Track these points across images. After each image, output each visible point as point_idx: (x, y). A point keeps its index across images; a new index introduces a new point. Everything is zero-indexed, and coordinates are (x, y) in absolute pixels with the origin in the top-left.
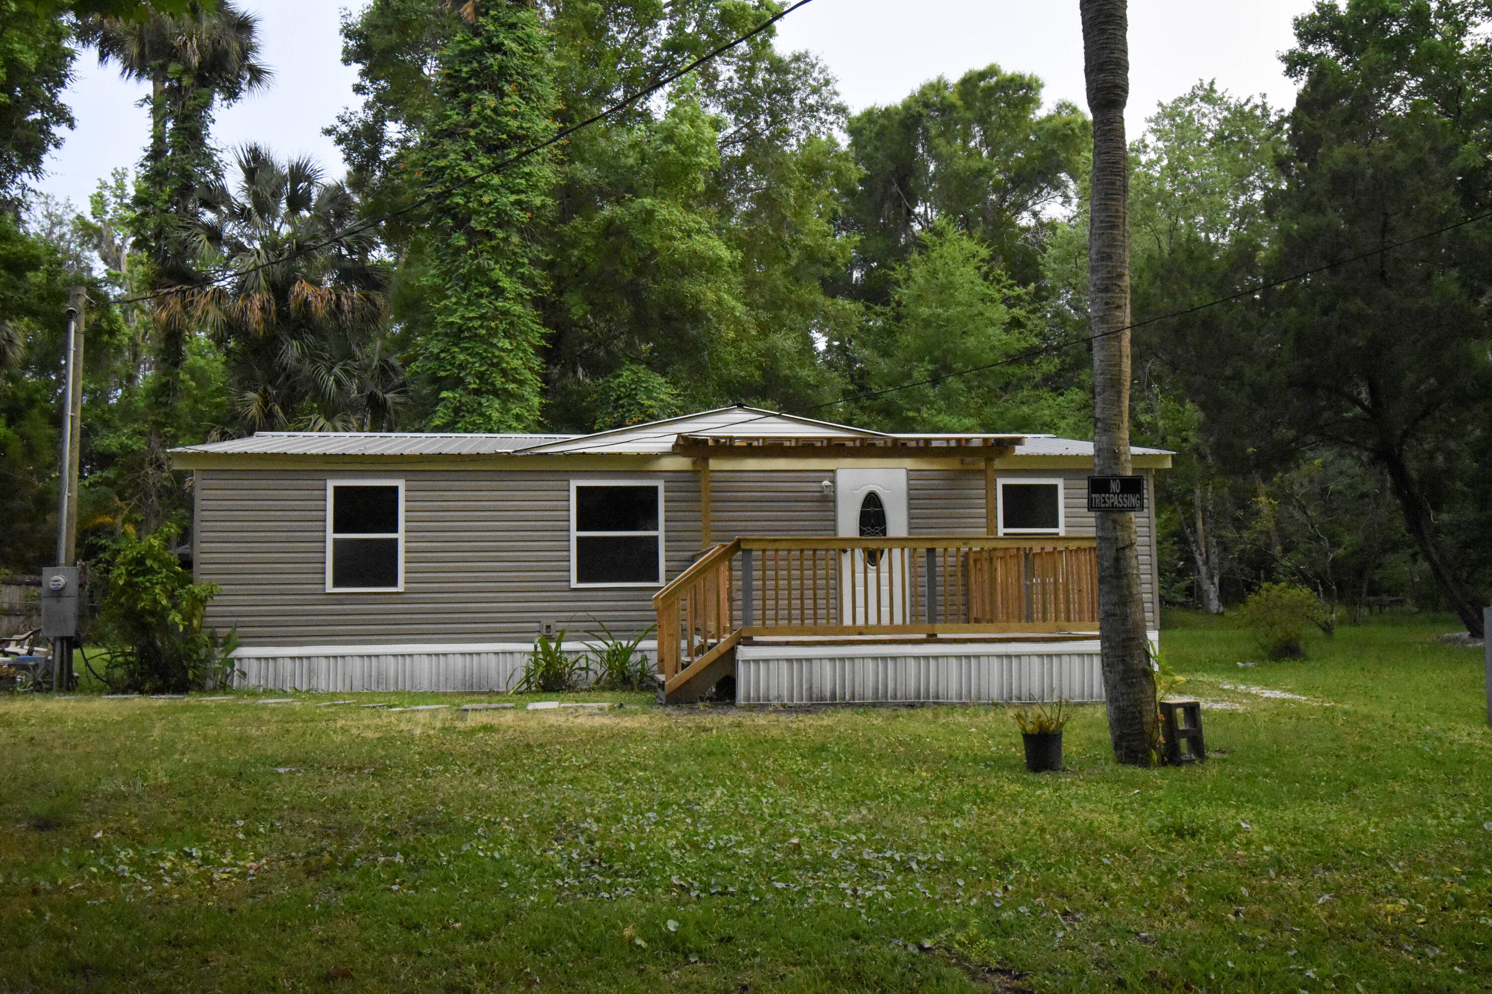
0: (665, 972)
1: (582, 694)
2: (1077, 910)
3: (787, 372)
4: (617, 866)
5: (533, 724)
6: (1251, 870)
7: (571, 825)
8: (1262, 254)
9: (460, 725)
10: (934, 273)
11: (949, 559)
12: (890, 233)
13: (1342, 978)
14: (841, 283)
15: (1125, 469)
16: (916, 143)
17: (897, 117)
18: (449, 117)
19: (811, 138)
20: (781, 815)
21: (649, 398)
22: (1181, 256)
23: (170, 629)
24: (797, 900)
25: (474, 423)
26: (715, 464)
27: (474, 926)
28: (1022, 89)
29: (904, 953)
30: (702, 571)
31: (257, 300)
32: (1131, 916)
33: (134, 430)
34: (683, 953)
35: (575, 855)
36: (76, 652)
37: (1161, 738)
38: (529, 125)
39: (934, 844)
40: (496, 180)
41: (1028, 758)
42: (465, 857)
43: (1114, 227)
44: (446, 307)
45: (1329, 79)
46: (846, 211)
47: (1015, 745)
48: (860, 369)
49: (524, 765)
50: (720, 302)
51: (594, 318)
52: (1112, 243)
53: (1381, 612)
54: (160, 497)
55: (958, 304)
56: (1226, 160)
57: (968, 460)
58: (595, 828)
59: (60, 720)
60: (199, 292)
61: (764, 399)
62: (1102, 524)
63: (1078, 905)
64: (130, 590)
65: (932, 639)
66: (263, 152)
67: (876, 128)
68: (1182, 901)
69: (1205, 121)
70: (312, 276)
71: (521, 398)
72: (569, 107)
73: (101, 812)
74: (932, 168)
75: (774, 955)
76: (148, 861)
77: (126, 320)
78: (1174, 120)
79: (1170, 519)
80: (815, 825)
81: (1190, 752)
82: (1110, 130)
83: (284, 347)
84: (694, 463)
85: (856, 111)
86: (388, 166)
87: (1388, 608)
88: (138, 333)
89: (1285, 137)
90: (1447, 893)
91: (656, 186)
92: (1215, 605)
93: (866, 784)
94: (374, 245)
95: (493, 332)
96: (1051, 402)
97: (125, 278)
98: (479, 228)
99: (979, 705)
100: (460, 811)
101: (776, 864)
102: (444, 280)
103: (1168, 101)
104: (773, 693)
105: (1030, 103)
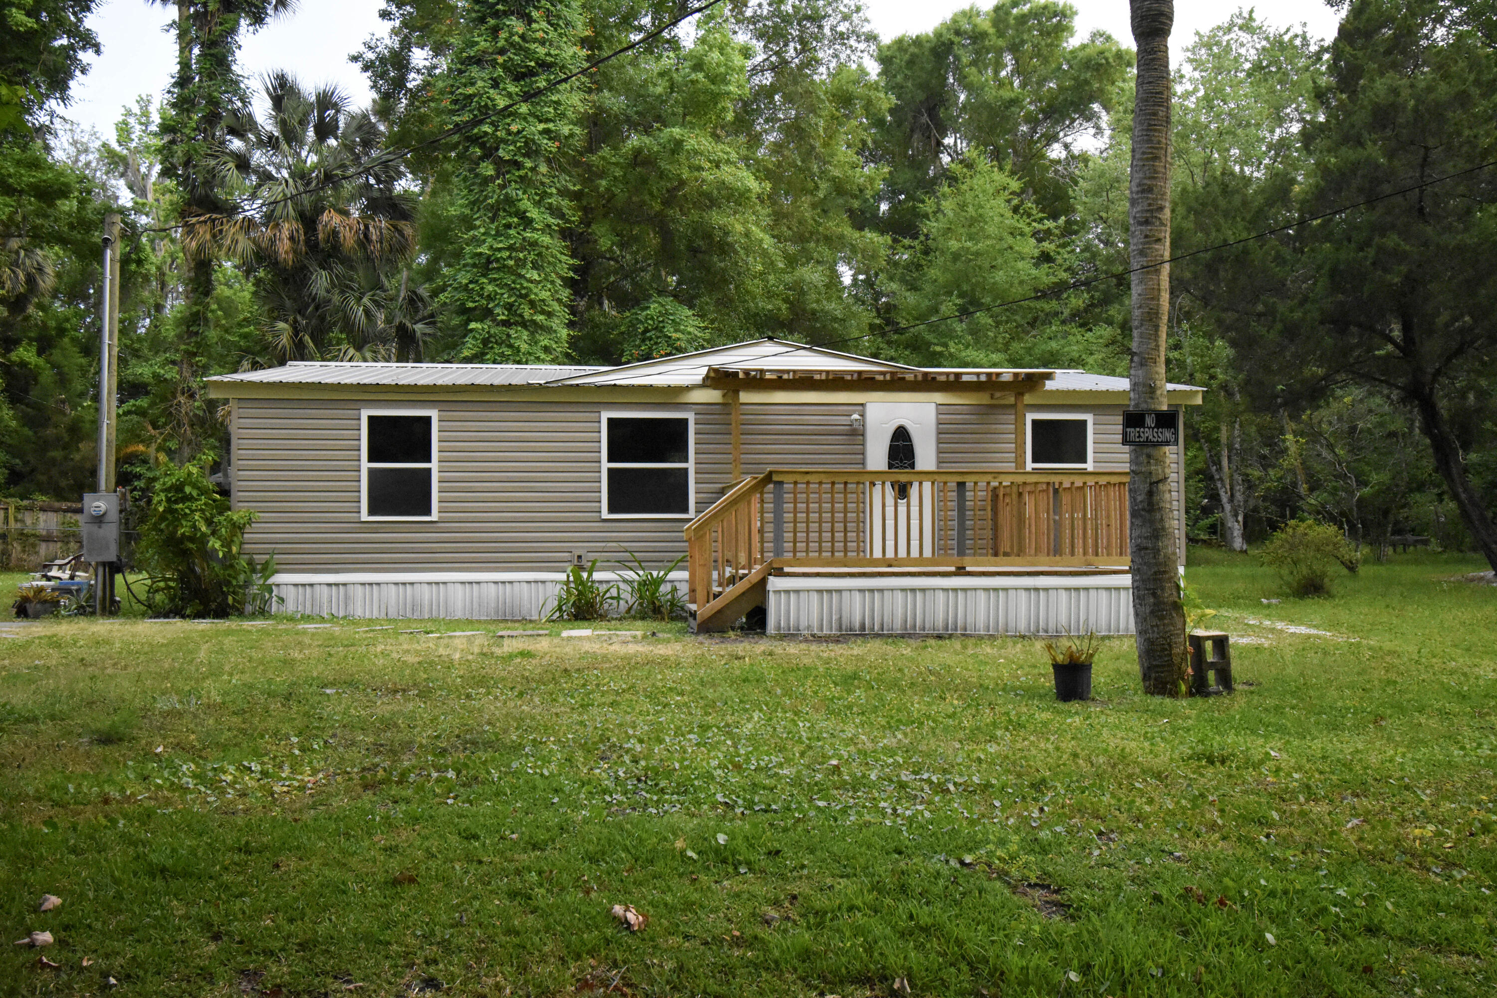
0: (716, 882)
1: (613, 622)
2: (1112, 831)
3: (814, 305)
4: (663, 784)
5: (568, 649)
6: (1282, 796)
7: (614, 746)
8: (1297, 188)
9: (498, 651)
10: (963, 206)
11: (980, 493)
12: (918, 165)
13: (1372, 897)
14: (868, 215)
15: (1160, 403)
16: (946, 72)
17: (928, 45)
18: (477, 43)
19: (841, 67)
20: (818, 739)
21: (676, 331)
22: (1216, 189)
23: (208, 555)
24: (839, 818)
25: (502, 355)
26: (745, 397)
27: (531, 837)
28: (1055, 16)
29: (946, 867)
30: (734, 502)
31: (286, 229)
32: (1164, 837)
33: (166, 359)
34: (734, 864)
35: (621, 773)
36: (119, 578)
37: (1190, 670)
38: (556, 52)
39: (970, 767)
40: (524, 108)
41: (1057, 687)
42: (515, 774)
43: (1156, 158)
44: (474, 237)
45: (1372, 8)
46: (874, 142)
47: (1043, 675)
48: (886, 303)
49: (564, 689)
50: (747, 235)
51: (621, 251)
52: (1154, 175)
53: (1404, 550)
54: (192, 425)
55: (988, 237)
56: (1263, 91)
57: (998, 394)
58: (638, 748)
59: (107, 642)
60: (228, 221)
61: (791, 332)
62: (1137, 457)
63: (1113, 826)
64: (169, 517)
65: (961, 572)
66: (290, 79)
67: (907, 57)
68: (1215, 823)
69: (1243, 51)
70: (341, 206)
71: (549, 330)
72: (597, 34)
73: (160, 728)
74: (962, 97)
75: (821, 867)
76: (210, 774)
77: (154, 249)
78: (1211, 49)
79: (1195, 457)
80: (852, 748)
81: (1218, 684)
82: (1153, 59)
83: (314, 277)
84: (724, 396)
85: (887, 38)
86: (414, 95)
87: (1412, 548)
88: (165, 262)
89: (1324, 68)
90: (1474, 819)
91: (685, 115)
92: (1238, 543)
93: (899, 710)
94: (400, 175)
95: (520, 263)
96: (1079, 337)
97: (151, 207)
98: (507, 158)
99: (1007, 636)
100: (505, 731)
101: (816, 784)
102: (472, 210)
103: (1205, 31)
104: (803, 624)
105: (1063, 31)
